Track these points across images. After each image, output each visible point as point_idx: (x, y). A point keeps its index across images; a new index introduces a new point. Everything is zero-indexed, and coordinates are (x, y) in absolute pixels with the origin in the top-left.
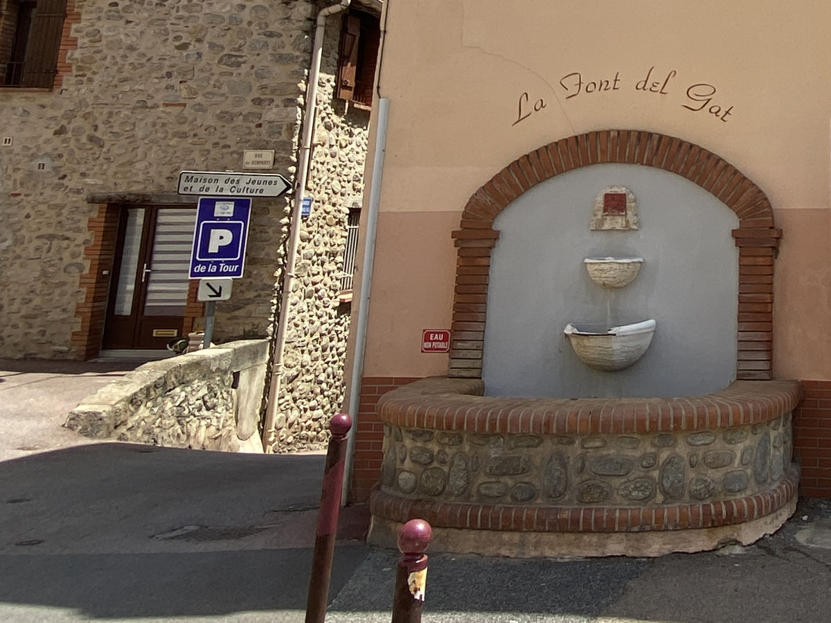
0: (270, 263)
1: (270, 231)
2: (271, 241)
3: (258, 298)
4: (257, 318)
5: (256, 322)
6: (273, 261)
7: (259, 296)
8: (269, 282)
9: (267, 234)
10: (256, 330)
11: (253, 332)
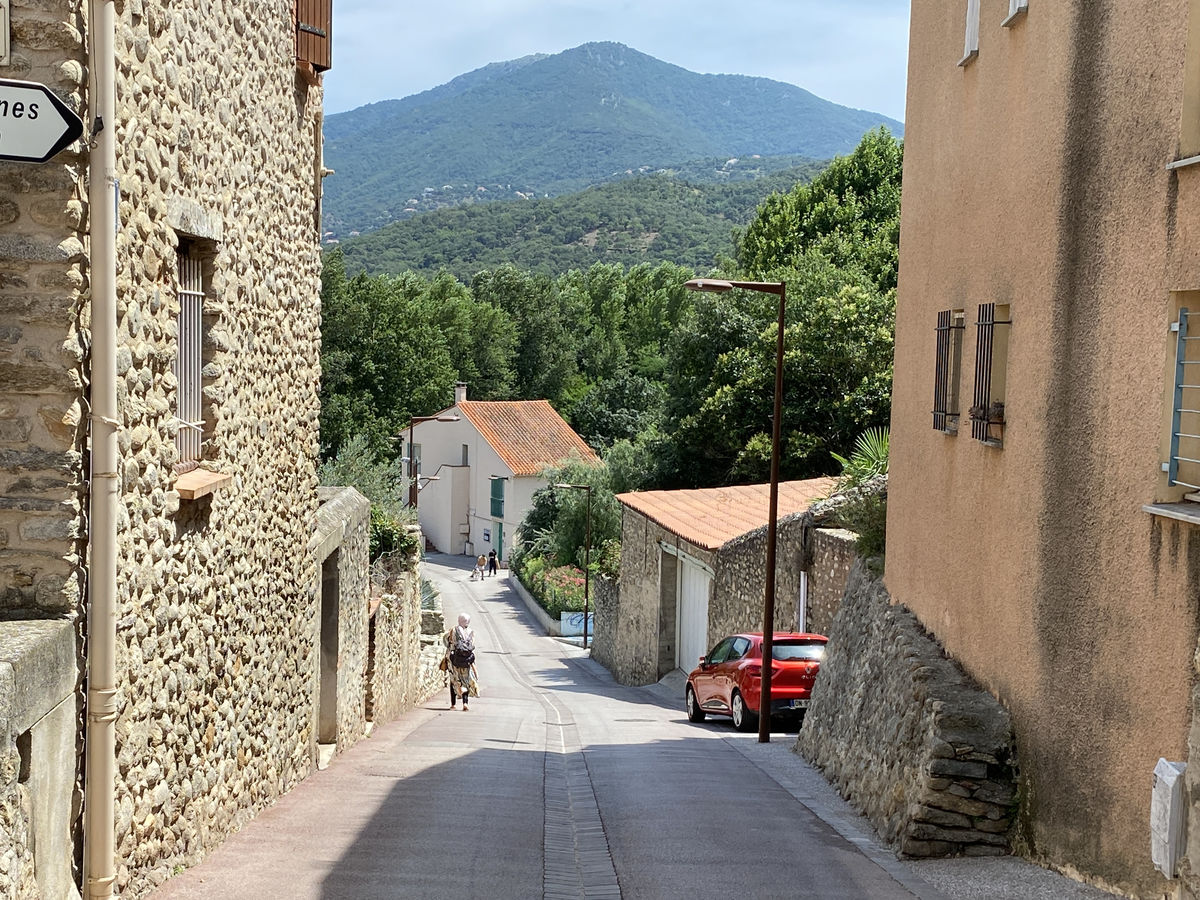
0: (47, 384)
1: (31, 276)
2: (37, 313)
3: (20, 494)
4: (28, 554)
5: (27, 566)
6: (56, 377)
7: (25, 485)
8: (51, 444)
9: (21, 290)
10: (27, 590)
11: (21, 594)
